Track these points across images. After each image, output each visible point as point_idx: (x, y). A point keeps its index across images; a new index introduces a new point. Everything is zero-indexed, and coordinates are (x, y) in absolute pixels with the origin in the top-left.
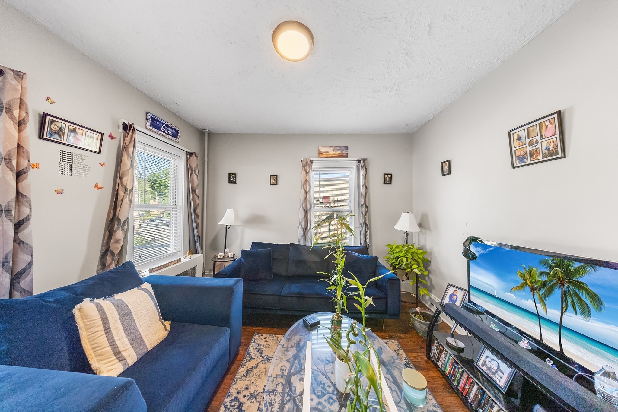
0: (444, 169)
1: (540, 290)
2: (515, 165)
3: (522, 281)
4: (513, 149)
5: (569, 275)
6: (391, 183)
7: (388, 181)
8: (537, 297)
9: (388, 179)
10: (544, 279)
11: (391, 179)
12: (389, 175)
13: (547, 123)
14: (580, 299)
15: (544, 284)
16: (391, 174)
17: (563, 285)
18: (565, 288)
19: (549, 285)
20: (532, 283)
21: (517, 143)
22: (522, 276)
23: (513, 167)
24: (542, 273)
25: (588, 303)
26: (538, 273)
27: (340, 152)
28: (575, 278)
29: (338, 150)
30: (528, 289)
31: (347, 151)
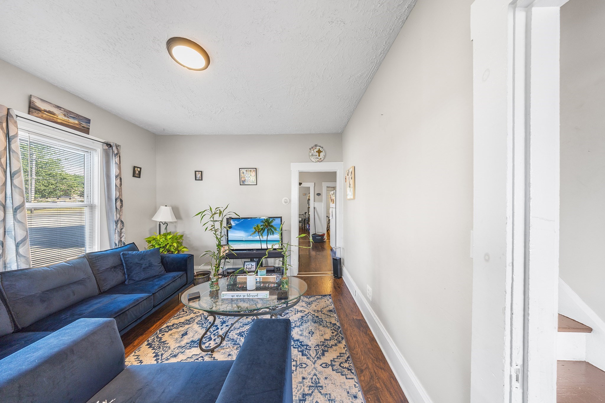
0: (197, 176)
1: (261, 231)
2: (241, 184)
3: (255, 230)
4: (241, 177)
5: (269, 223)
6: (139, 177)
7: (137, 175)
8: (260, 234)
9: (137, 172)
10: (262, 227)
11: (140, 172)
12: (138, 168)
13: (253, 171)
14: (272, 230)
15: (262, 229)
16: (141, 168)
17: (267, 227)
18: (268, 228)
19: (263, 229)
20: (258, 230)
21: (242, 174)
22: (255, 228)
23: (240, 185)
24: (261, 225)
25: (273, 230)
26: (260, 226)
27: (76, 122)
28: (270, 224)
29: (73, 117)
30: (257, 232)
31: (89, 124)
